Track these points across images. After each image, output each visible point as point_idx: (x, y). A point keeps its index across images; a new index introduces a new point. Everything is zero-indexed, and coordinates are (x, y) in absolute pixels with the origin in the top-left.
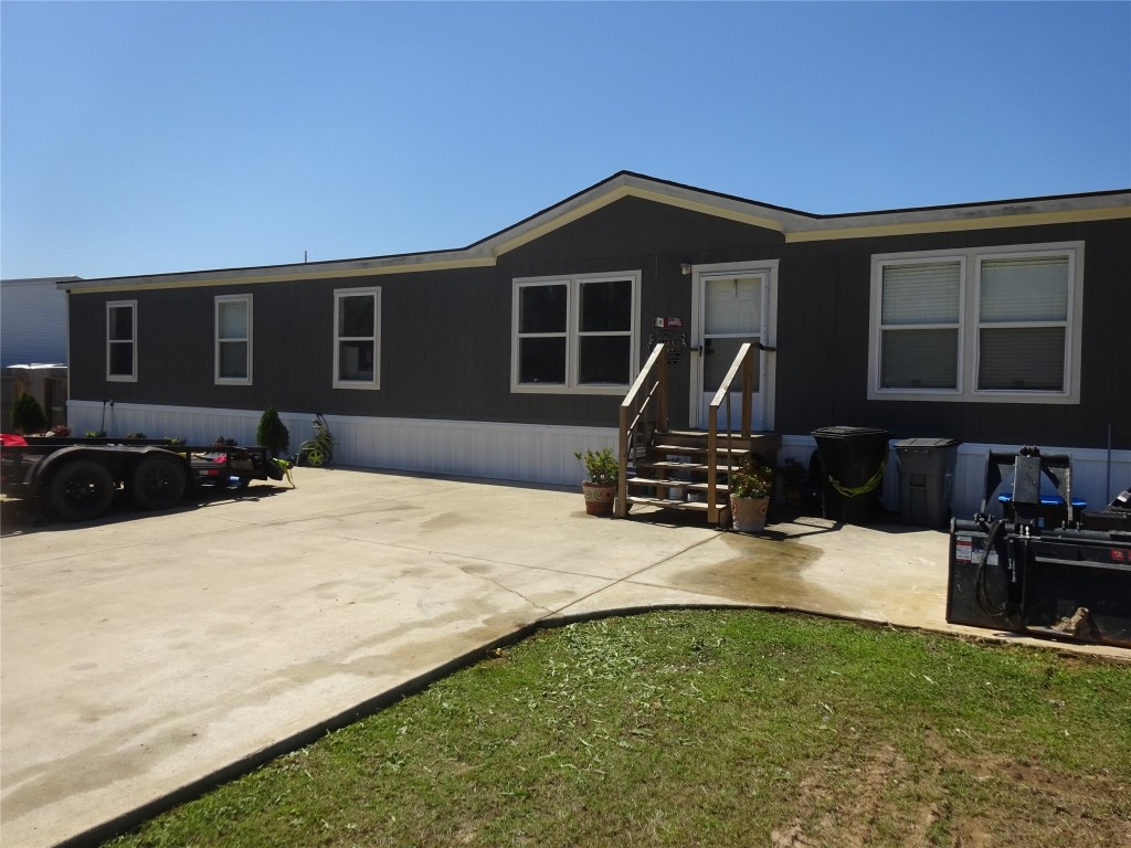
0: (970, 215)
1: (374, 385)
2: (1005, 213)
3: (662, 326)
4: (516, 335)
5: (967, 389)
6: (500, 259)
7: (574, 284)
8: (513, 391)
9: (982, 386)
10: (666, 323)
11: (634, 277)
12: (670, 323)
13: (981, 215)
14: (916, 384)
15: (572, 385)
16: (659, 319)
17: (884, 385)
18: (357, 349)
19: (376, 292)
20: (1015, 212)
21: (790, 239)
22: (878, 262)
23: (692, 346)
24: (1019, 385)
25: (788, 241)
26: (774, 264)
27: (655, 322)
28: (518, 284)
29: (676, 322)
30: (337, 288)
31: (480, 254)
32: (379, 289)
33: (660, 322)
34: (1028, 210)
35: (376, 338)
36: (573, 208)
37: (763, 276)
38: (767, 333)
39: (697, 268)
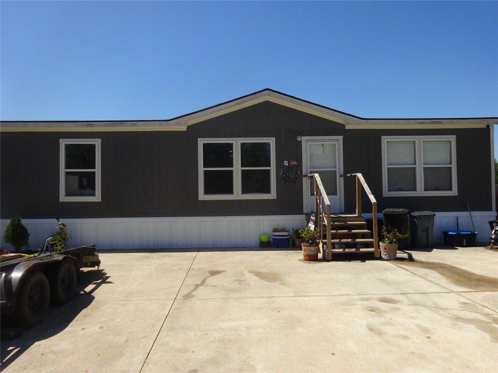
0: (420, 123)
1: (97, 198)
2: (432, 123)
3: (287, 165)
4: (201, 169)
5: (420, 191)
6: (189, 127)
7: (237, 143)
8: (200, 199)
9: (425, 190)
10: (289, 163)
11: (272, 141)
12: (291, 163)
13: (424, 123)
14: (400, 190)
15: (238, 194)
16: (285, 161)
17: (389, 190)
18: (77, 176)
19: (97, 143)
20: (436, 123)
21: (347, 127)
22: (385, 139)
23: (303, 175)
24: (437, 189)
25: (346, 128)
26: (341, 138)
27: (283, 163)
28: (201, 142)
29: (295, 163)
30: (62, 138)
31: (179, 124)
32: (100, 140)
33: (286, 163)
34: (440, 123)
35: (98, 170)
36: (239, 104)
37: (336, 143)
38: (339, 169)
39: (304, 138)
